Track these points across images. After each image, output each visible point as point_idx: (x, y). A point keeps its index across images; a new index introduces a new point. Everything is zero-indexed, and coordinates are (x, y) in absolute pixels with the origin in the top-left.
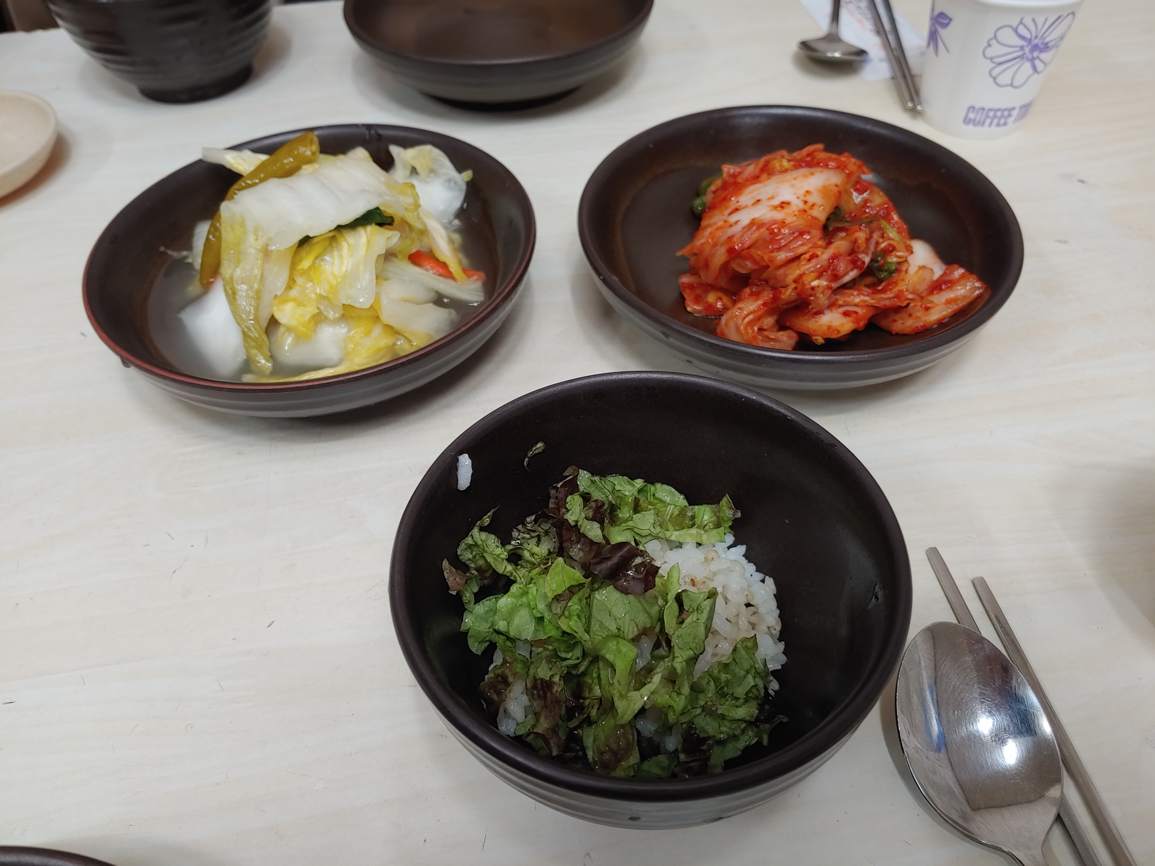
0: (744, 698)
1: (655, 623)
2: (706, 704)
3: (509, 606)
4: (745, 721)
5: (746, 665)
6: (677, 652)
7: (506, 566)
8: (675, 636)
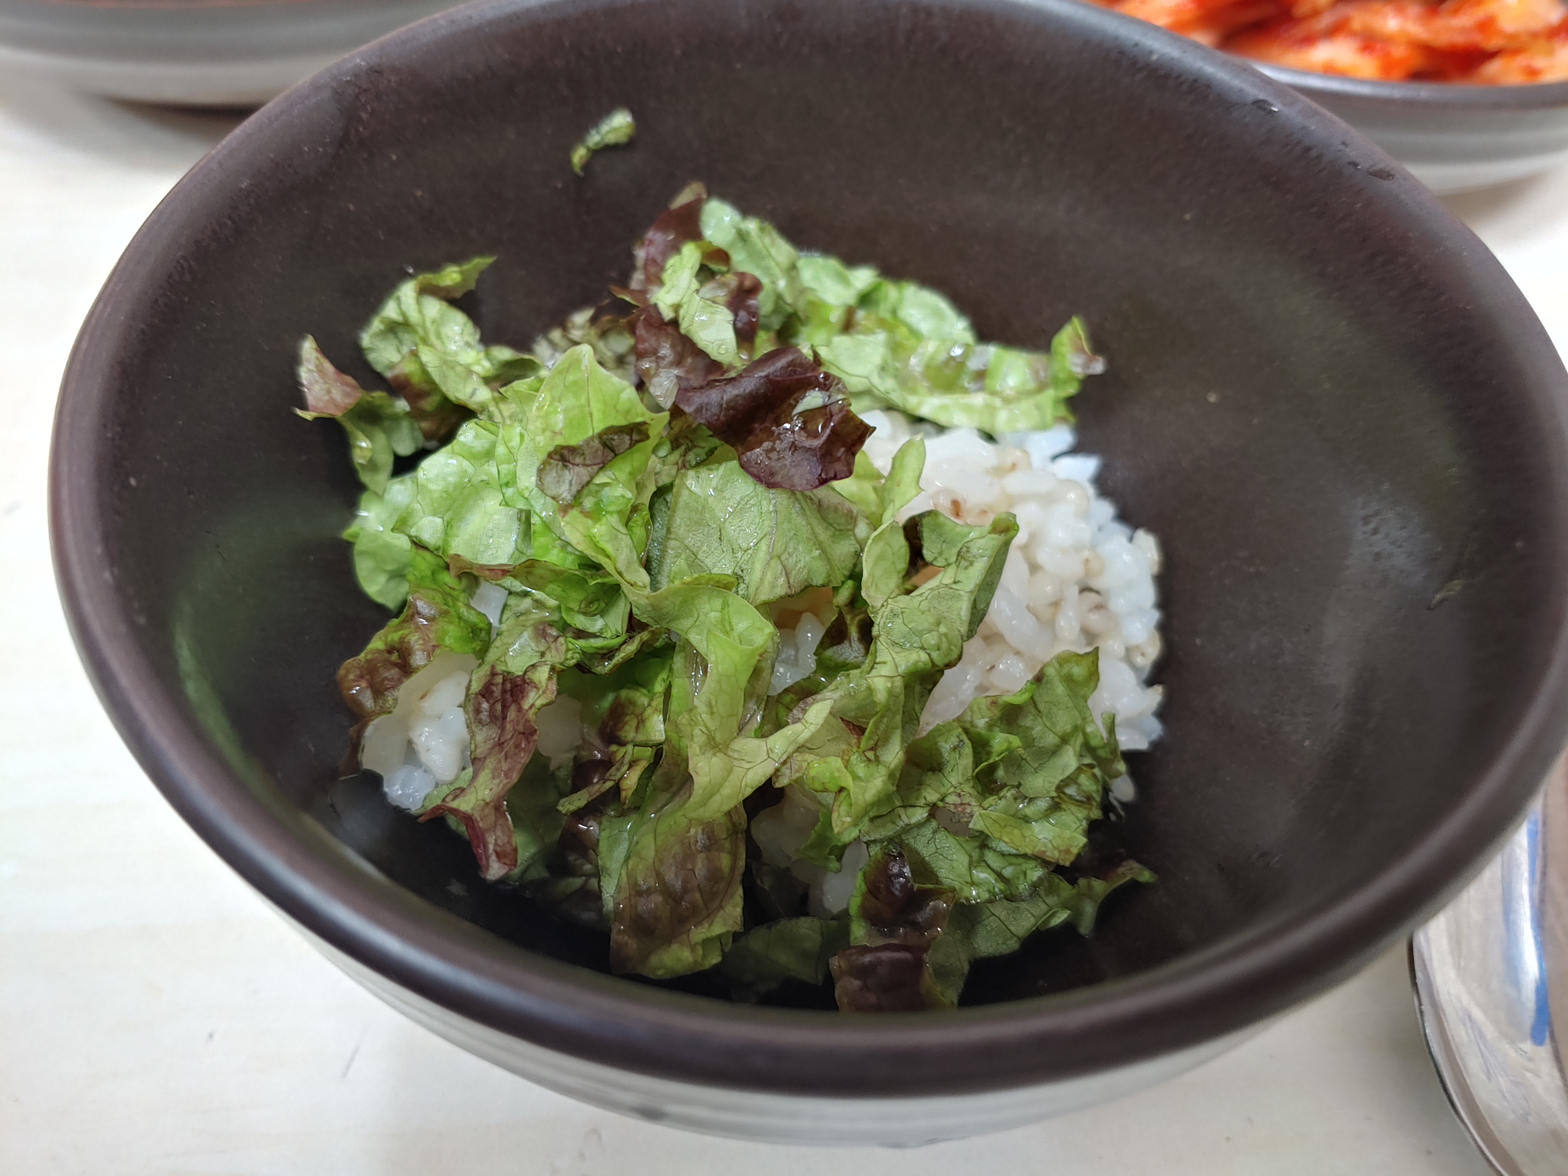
0: (1052, 798)
1: (841, 578)
2: (942, 800)
3: (451, 479)
4: (1044, 863)
5: (1064, 721)
6: (883, 649)
7: (475, 390)
8: (886, 611)
